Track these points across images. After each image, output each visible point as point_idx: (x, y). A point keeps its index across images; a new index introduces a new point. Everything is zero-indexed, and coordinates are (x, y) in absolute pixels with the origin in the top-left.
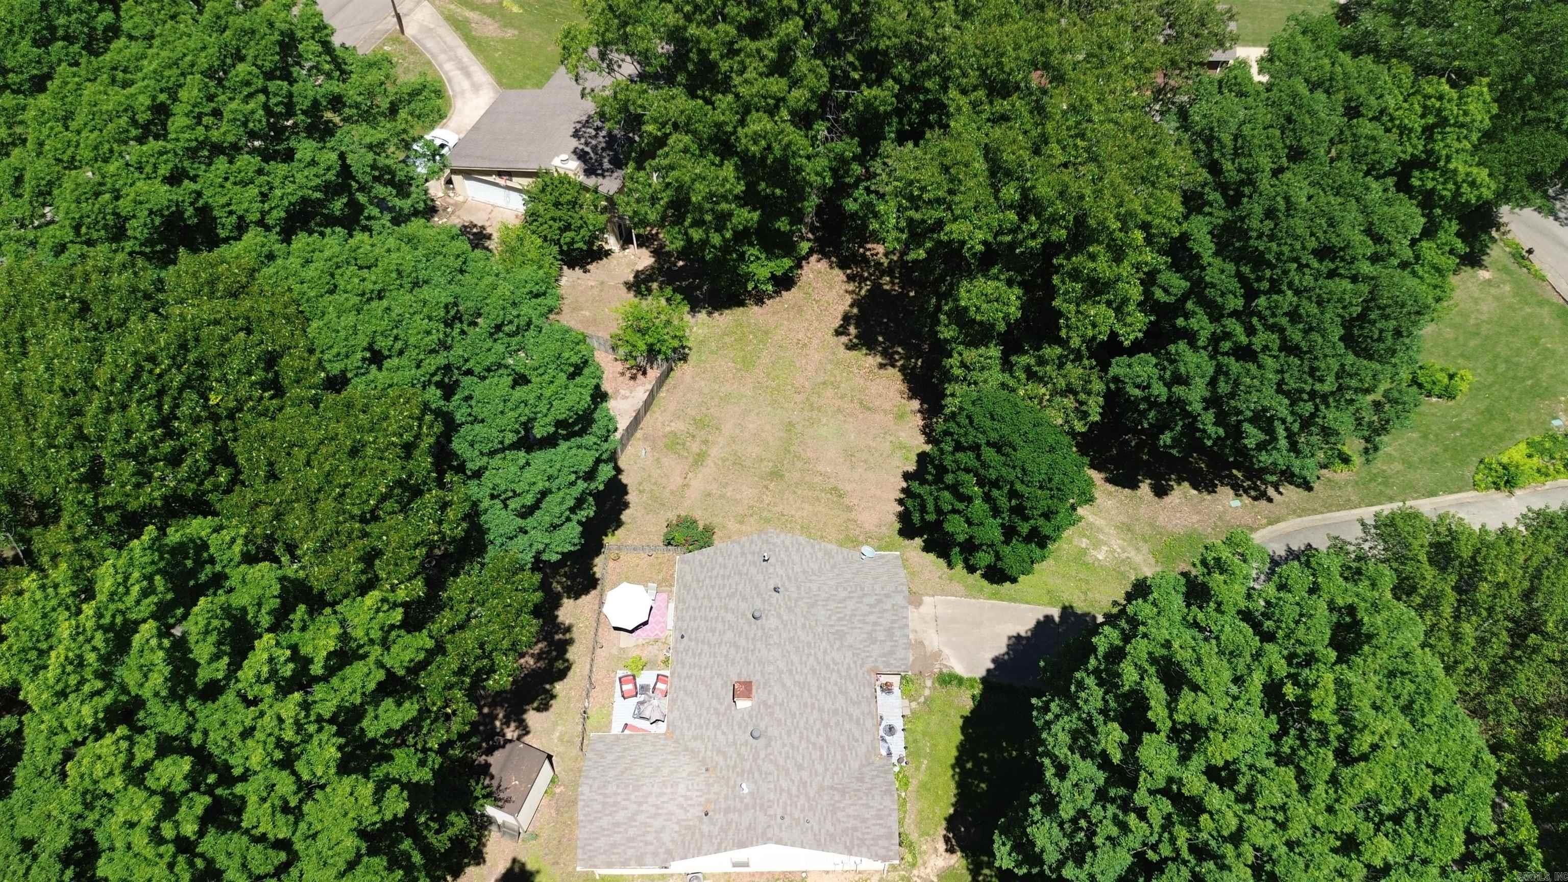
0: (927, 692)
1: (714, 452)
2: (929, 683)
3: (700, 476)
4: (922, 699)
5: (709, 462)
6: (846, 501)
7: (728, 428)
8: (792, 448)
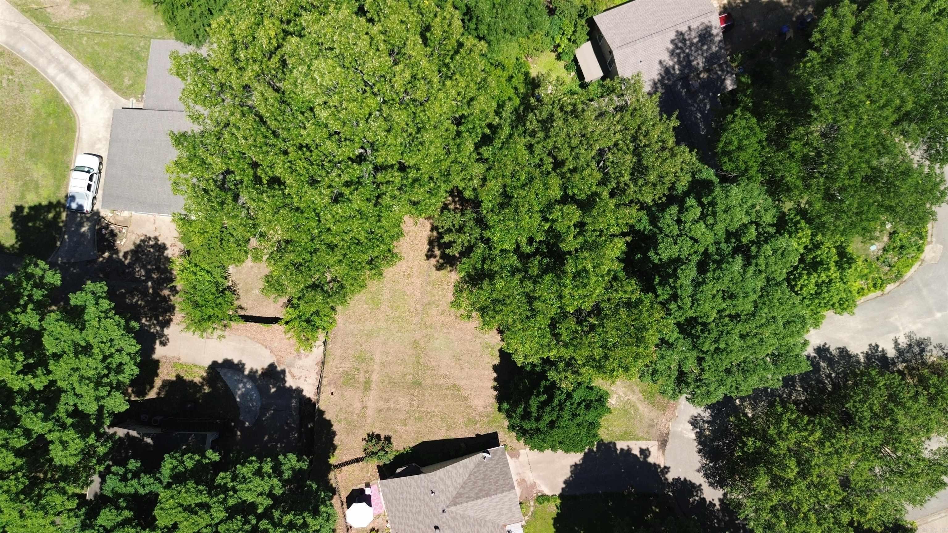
0: (532, 509)
1: (375, 377)
2: (532, 503)
3: (371, 397)
4: (530, 514)
5: (374, 386)
6: (463, 393)
7: (378, 357)
8: (422, 361)
